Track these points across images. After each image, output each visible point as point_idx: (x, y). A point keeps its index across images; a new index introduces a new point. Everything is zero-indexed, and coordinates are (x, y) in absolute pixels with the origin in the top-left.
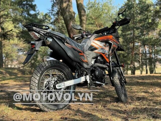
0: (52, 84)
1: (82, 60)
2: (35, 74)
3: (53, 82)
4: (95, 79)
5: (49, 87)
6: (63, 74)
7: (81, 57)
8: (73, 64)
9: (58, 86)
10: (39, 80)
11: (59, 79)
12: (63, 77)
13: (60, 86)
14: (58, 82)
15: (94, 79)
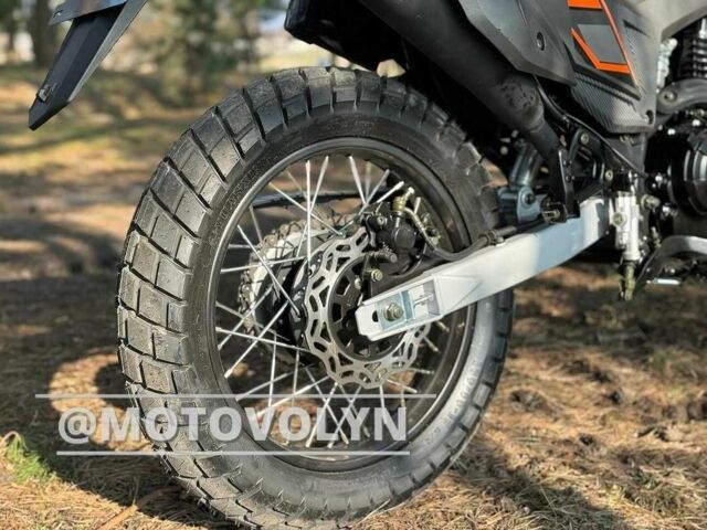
0: (316, 293)
1: (589, 61)
2: (157, 207)
3: (331, 279)
4: (676, 222)
5: (297, 320)
6: (416, 195)
7: (582, 27)
8: (511, 103)
9: (375, 318)
10: (198, 267)
11: (379, 246)
12: (416, 228)
13: (390, 317)
14: (376, 274)
15: (670, 218)
